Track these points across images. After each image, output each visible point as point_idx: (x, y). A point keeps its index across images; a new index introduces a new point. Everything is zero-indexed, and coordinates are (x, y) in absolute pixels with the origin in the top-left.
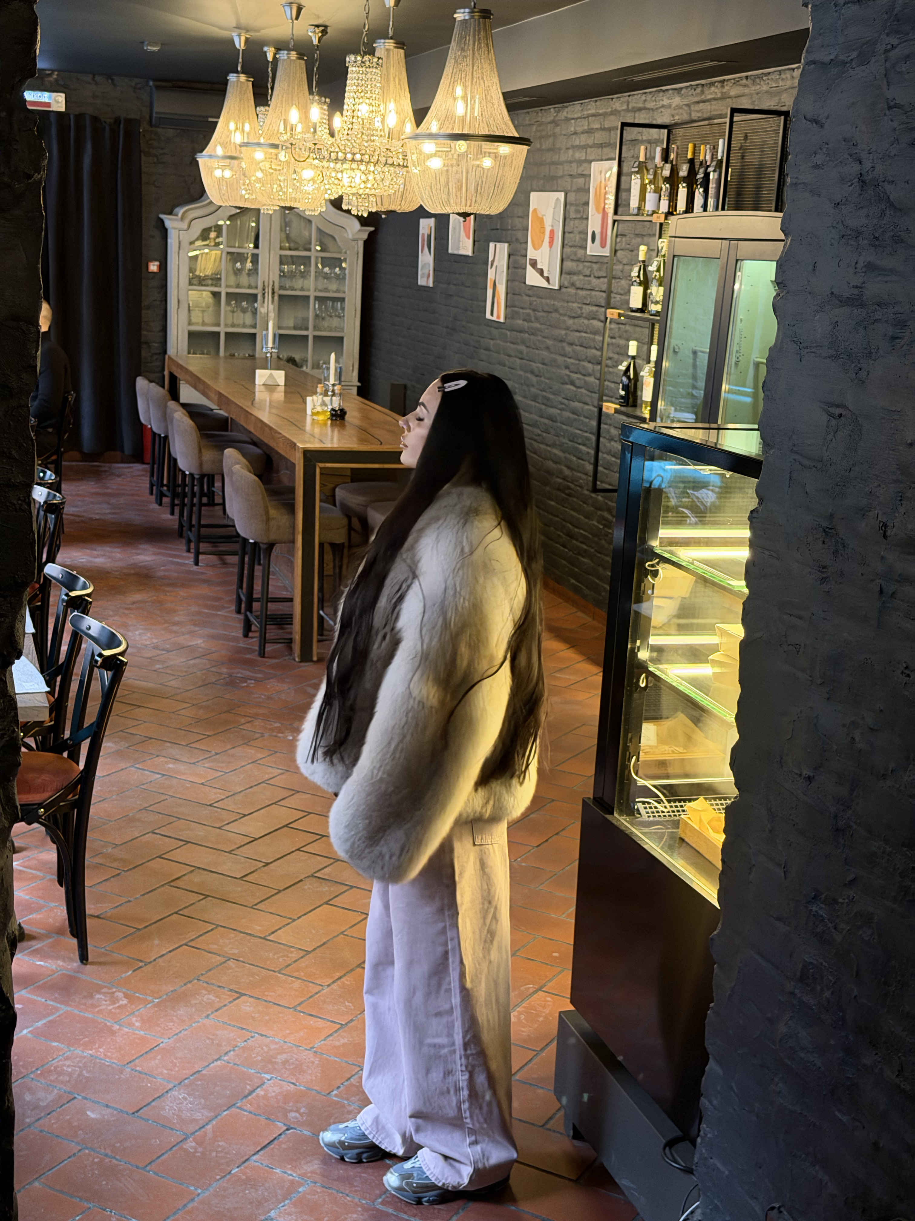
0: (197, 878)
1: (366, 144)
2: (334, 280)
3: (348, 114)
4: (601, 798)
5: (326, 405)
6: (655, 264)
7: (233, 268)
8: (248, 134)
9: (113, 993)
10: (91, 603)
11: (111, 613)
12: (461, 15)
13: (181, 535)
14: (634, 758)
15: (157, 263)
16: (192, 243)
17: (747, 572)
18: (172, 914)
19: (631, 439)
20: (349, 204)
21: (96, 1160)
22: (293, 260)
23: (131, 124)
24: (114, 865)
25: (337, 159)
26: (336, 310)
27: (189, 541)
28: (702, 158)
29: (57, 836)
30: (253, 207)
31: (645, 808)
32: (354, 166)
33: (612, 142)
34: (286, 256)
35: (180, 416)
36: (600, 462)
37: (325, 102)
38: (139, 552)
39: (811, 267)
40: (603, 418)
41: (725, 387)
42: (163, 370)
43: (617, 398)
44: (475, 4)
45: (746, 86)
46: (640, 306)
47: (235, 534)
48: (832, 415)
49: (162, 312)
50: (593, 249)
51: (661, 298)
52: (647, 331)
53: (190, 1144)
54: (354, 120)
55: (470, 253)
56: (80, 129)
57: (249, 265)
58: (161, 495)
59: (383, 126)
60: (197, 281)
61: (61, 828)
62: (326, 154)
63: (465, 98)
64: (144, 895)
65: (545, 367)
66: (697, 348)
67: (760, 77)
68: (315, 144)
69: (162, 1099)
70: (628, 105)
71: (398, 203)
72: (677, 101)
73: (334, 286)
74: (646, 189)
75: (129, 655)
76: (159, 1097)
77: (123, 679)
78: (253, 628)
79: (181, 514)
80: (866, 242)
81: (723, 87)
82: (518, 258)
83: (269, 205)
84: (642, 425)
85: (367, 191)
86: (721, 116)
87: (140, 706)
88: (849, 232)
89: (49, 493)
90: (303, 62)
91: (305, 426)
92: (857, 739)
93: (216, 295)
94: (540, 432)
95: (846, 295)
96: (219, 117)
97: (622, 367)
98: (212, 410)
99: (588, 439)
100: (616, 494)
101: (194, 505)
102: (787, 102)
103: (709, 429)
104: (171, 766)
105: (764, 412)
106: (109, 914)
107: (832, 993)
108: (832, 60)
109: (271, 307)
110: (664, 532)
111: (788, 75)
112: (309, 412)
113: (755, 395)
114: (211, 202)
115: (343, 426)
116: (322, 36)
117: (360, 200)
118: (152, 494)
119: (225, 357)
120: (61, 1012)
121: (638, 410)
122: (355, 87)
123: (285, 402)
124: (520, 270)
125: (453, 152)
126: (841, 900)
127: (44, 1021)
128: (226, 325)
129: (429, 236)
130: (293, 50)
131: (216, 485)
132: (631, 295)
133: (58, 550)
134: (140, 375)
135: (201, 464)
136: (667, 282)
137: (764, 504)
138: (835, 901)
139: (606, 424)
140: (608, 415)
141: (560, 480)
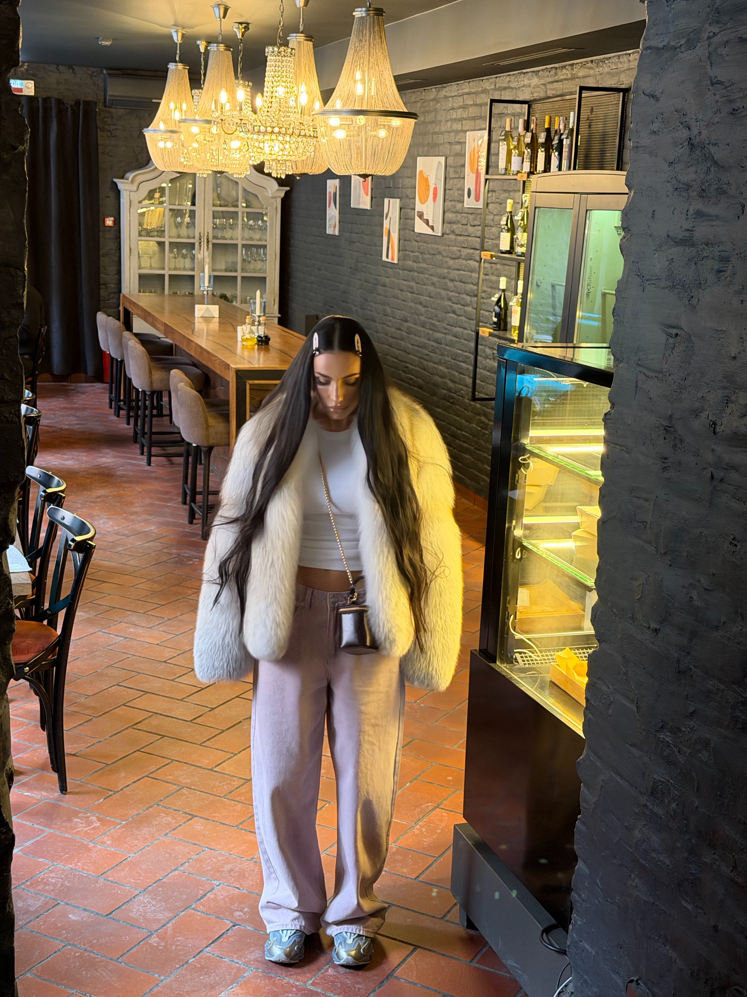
0: (155, 721)
1: (283, 119)
2: (257, 231)
3: (268, 95)
4: (486, 650)
5: (254, 333)
6: (520, 214)
7: (175, 221)
8: (185, 112)
9: (88, 817)
10: (64, 498)
11: (79, 506)
12: (359, 13)
13: (136, 441)
14: (512, 616)
15: (112, 219)
16: (140, 202)
17: (602, 463)
18: (135, 751)
19: (505, 357)
20: (270, 168)
21: (77, 954)
22: (224, 215)
23: (89, 105)
24: (87, 712)
25: (259, 132)
26: (260, 255)
27: (143, 446)
28: (556, 127)
29: (39, 689)
30: (190, 172)
31: (522, 657)
32: (274, 137)
33: (483, 115)
34: (218, 212)
35: (134, 345)
36: (478, 376)
37: (248, 85)
38: (101, 455)
39: (650, 215)
40: (479, 340)
41: (579, 314)
42: (119, 306)
43: (491, 324)
44: (370, 4)
45: (591, 68)
46: (508, 249)
47: (180, 439)
48: (670, 335)
49: (117, 259)
50: (469, 203)
51: (526, 242)
52: (514, 269)
53: (154, 940)
54: (273, 100)
55: (368, 207)
56: (47, 110)
57: (187, 219)
58: (119, 408)
59: (297, 105)
60: (145, 233)
61: (43, 682)
62: (250, 127)
63: (363, 81)
64: (112, 736)
65: (431, 299)
66: (554, 282)
67: (603, 61)
68: (241, 120)
69: (130, 902)
70: (495, 85)
71: (310, 168)
72: (535, 81)
73: (257, 236)
74: (511, 153)
75: (96, 539)
76: (128, 902)
77: (92, 559)
78: (197, 516)
79: (136, 424)
80: (695, 193)
81: (572, 69)
82: (409, 211)
83: (203, 170)
84: (512, 345)
85: (285, 158)
86: (571, 93)
87: (104, 582)
88: (681, 186)
89: (27, 408)
90: (230, 53)
91: (236, 350)
92: (695, 598)
93: (161, 244)
94: (429, 353)
95: (680, 237)
96: (161, 99)
97: (495, 299)
98: (159, 338)
99: (467, 357)
100: (494, 402)
101: (146, 416)
102: (626, 81)
103: (567, 347)
104: (131, 630)
105: (614, 334)
106: (83, 753)
107: (677, 805)
108: (664, 46)
109: (206, 253)
110: (533, 432)
111: (625, 59)
112: (239, 339)
113: (603, 321)
114: (156, 168)
115: (267, 350)
116: (245, 31)
117: (279, 165)
118: (111, 407)
119: (170, 295)
120: (46, 834)
121: (508, 333)
122: (273, 73)
123: (220, 331)
124: (409, 221)
125: (354, 125)
126: (684, 729)
127: (32, 842)
128: (170, 269)
129: (335, 194)
130: (221, 43)
131: (164, 399)
132: (501, 239)
133: (36, 455)
134: (100, 311)
135: (151, 383)
136: (530, 229)
137: (615, 407)
138: (679, 729)
139: (482, 345)
140: (483, 338)
141: (445, 392)
